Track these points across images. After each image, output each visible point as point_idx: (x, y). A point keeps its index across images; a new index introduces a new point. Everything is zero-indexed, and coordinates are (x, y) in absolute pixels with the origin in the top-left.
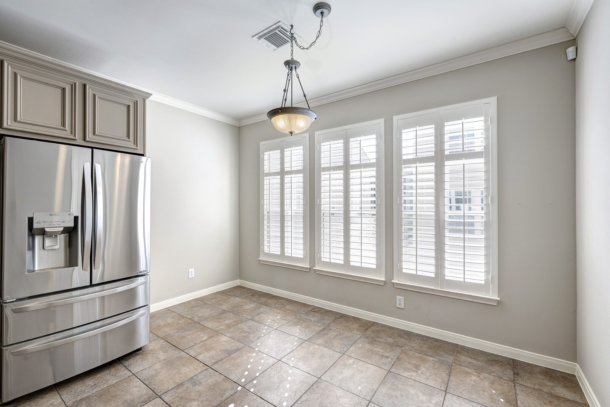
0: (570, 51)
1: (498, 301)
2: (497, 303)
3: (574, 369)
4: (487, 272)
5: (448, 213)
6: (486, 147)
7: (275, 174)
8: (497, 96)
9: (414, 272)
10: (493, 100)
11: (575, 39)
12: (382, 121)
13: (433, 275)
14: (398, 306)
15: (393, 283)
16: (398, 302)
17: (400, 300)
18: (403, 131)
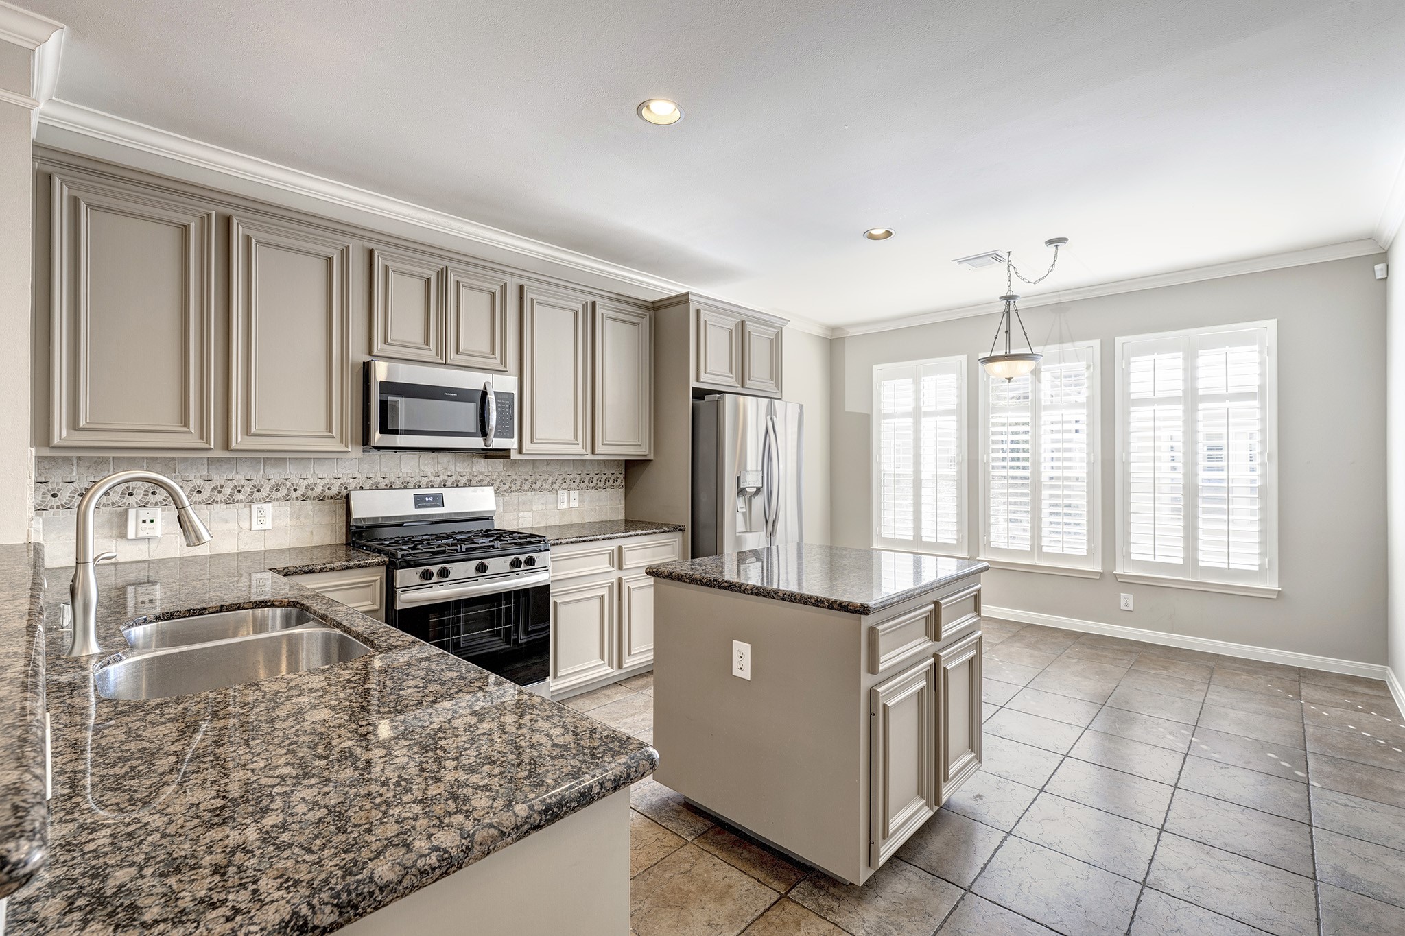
0: (1379, 269)
1: (1279, 591)
2: (1278, 596)
3: (1385, 674)
4: (1262, 554)
5: (1202, 475)
6: (1261, 387)
7: (905, 415)
8: (1276, 320)
9: (1151, 559)
10: (1272, 324)
11: (1386, 252)
12: (1096, 344)
13: (1181, 561)
14: (1123, 607)
15: (1115, 575)
16: (1123, 602)
17: (1127, 600)
18: (1132, 359)
